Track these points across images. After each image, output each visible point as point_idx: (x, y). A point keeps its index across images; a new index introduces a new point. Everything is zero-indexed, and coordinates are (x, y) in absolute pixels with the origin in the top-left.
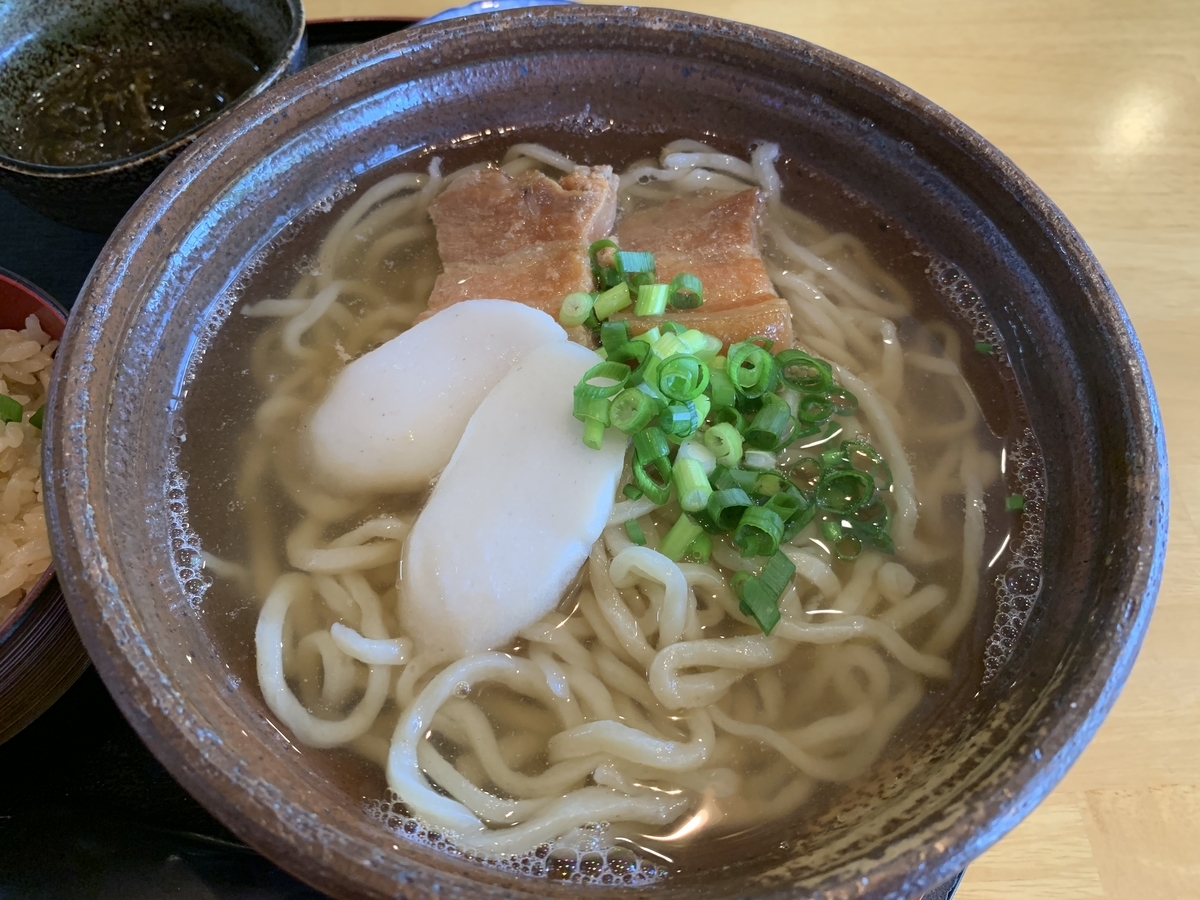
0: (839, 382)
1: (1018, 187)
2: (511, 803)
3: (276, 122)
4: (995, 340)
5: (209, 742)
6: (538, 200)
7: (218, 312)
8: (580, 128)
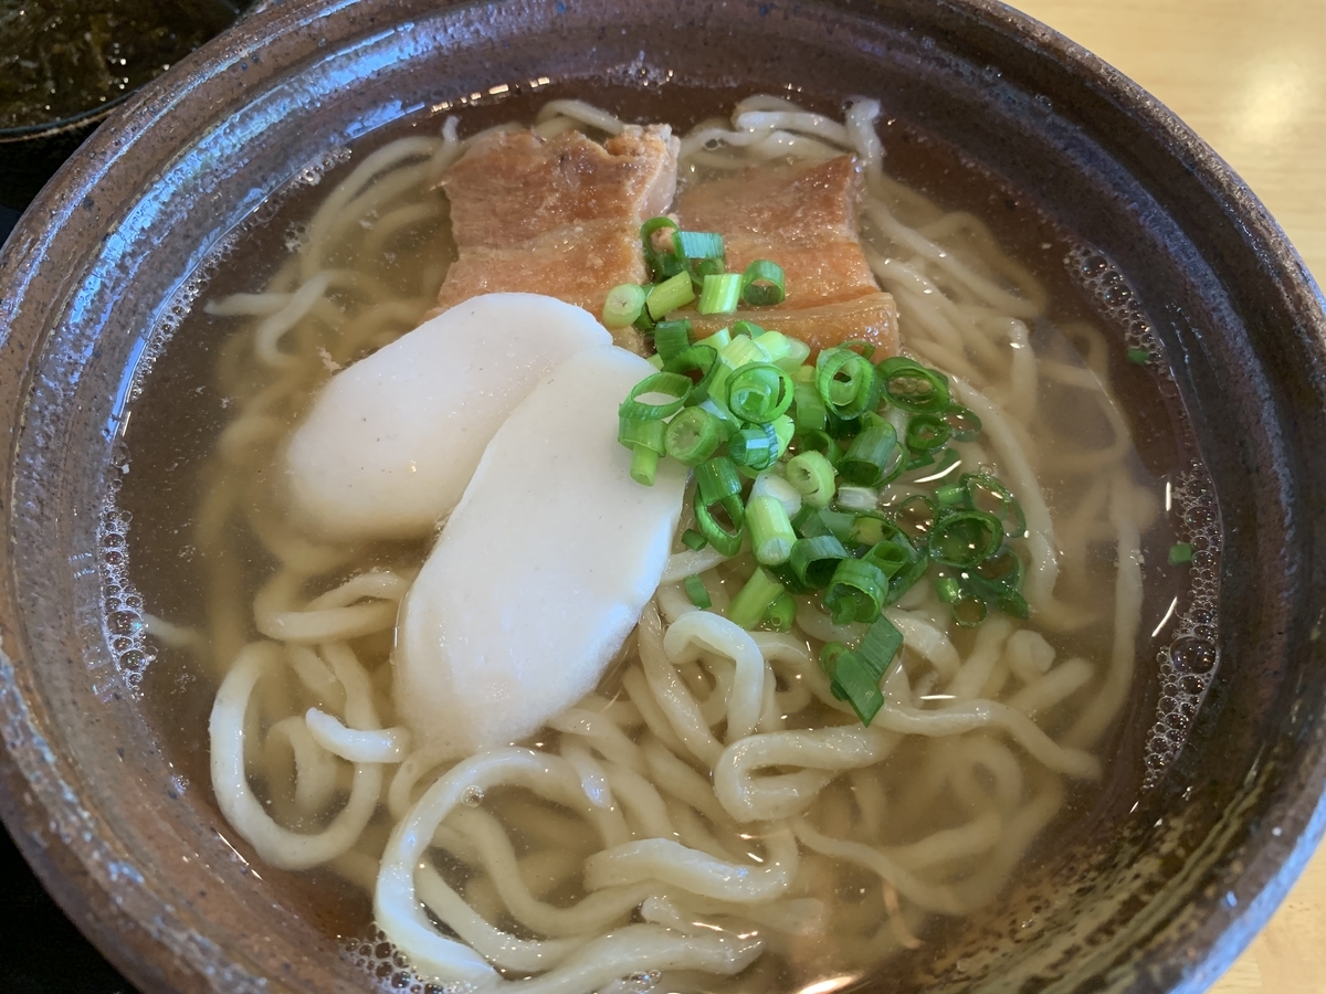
0: (958, 397)
1: (1188, 150)
2: (534, 945)
3: (244, 68)
4: (1152, 347)
5: (123, 881)
6: (578, 167)
7: (174, 309)
8: (632, 81)
